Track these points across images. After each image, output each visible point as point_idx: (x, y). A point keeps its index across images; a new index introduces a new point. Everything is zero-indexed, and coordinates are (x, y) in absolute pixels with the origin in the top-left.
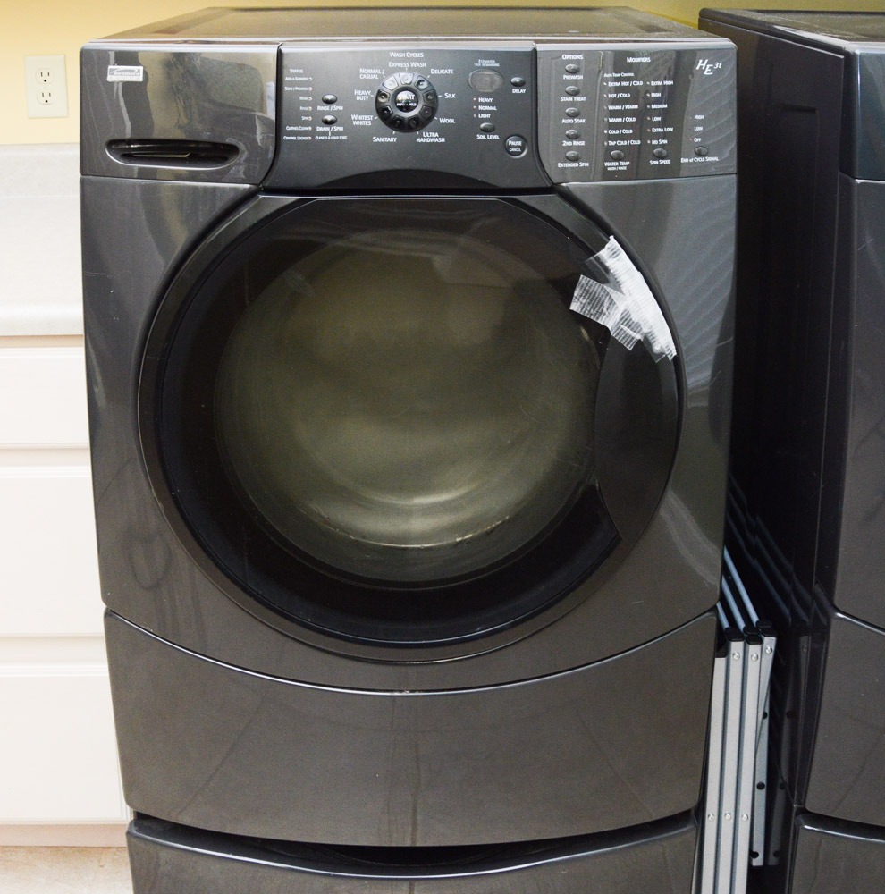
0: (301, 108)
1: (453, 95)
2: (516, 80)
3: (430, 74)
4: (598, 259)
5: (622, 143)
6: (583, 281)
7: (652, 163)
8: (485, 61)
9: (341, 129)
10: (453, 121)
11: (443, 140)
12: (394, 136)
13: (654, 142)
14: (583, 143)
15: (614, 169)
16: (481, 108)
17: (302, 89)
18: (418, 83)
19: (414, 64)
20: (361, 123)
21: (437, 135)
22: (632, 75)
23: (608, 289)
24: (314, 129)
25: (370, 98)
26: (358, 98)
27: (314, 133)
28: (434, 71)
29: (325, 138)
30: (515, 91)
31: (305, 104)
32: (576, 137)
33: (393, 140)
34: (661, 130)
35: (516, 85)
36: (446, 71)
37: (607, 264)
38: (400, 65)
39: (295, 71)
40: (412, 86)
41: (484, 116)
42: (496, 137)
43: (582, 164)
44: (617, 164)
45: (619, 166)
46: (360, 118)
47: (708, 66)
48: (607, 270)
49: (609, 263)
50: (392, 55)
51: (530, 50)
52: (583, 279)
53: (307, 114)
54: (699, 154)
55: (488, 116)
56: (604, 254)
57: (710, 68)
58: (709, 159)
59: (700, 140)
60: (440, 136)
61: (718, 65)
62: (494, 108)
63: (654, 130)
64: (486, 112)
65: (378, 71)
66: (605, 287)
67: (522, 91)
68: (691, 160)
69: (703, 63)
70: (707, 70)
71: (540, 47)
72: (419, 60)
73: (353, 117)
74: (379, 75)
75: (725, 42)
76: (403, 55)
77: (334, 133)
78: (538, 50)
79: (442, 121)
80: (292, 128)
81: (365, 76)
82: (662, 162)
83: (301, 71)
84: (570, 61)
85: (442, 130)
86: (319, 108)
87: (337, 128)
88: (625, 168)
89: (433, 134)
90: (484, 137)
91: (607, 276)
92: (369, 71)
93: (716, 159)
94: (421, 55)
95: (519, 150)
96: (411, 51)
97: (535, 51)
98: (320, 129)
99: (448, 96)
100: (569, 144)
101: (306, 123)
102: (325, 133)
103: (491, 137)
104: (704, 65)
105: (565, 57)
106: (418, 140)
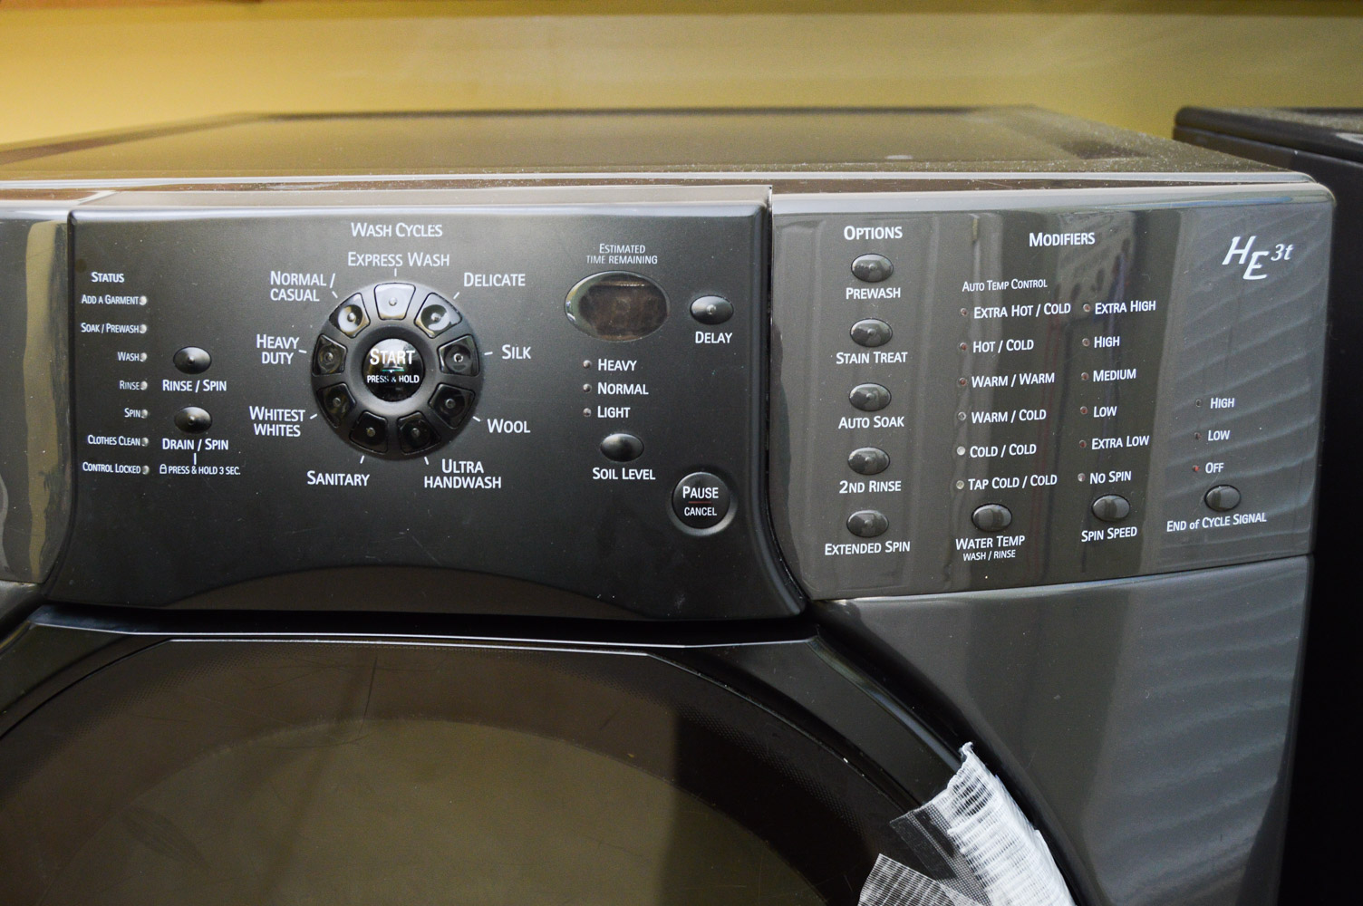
0: (122, 384)
1: (526, 352)
2: (704, 304)
3: (461, 287)
4: (925, 818)
5: (1005, 483)
6: (885, 869)
7: (1087, 536)
8: (618, 249)
9: (224, 445)
10: (524, 427)
11: (497, 483)
12: (362, 470)
13: (1096, 478)
14: (895, 486)
15: (982, 556)
16: (603, 388)
17: (124, 329)
18: (427, 314)
19: (416, 259)
20: (274, 430)
21: (480, 467)
22: (1040, 283)
23: (951, 893)
24: (155, 444)
25: (297, 357)
26: (268, 358)
27: (153, 455)
28: (472, 280)
29: (185, 470)
30: (703, 337)
31: (133, 371)
32: (875, 470)
33: (359, 479)
34: (1116, 443)
35: (706, 320)
36: (506, 280)
37: (950, 832)
38: (377, 259)
39: (105, 278)
40: (408, 323)
41: (612, 413)
42: (646, 474)
43: (893, 546)
44: (990, 542)
45: (995, 547)
46: (272, 414)
47: (1256, 255)
48: (950, 846)
49: (958, 828)
50: (358, 230)
51: (747, 212)
52: (884, 865)
53: (136, 400)
54: (1216, 507)
55: (624, 412)
56: (943, 803)
57: (1260, 259)
58: (1241, 519)
59: (1220, 466)
60: (489, 471)
61: (1284, 252)
62: (640, 390)
63: (1097, 444)
64: (618, 400)
65: (317, 280)
66: (943, 887)
67: (721, 338)
68: (1194, 526)
69: (1241, 245)
70: (1252, 266)
71: (782, 205)
72: (430, 246)
73: (256, 412)
74: (322, 292)
75: (1298, 185)
76: (385, 231)
77: (208, 458)
78: (775, 210)
79: (495, 426)
80: (101, 440)
81: (283, 294)
82: (1114, 533)
83: (119, 278)
84: (865, 246)
85: (496, 454)
86: (168, 385)
87: (213, 444)
88: (1012, 554)
89: (470, 466)
90: (610, 474)
91: (950, 861)
92: (294, 278)
93: (1260, 518)
94: (437, 231)
95: (710, 512)
96: (411, 220)
97: (765, 215)
98: (169, 444)
99: (510, 353)
100: (857, 488)
101: (133, 428)
102: (182, 457)
103: (632, 474)
104: (1245, 252)
105: (853, 233)
106: (428, 482)
